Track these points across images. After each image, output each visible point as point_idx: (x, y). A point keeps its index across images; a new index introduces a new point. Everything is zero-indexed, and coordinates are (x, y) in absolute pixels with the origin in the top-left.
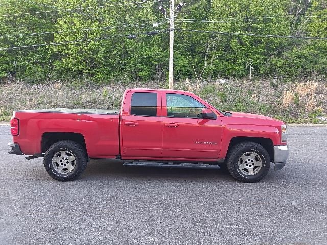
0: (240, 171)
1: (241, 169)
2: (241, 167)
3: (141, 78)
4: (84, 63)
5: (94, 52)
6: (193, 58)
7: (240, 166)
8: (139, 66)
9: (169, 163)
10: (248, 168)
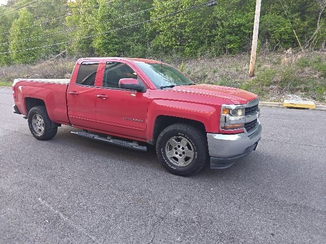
0: (167, 158)
1: (169, 157)
2: (169, 154)
3: (230, 51)
4: (174, 39)
5: (182, 26)
6: (303, 20)
7: (167, 152)
8: (228, 37)
9: (108, 138)
10: (177, 156)
